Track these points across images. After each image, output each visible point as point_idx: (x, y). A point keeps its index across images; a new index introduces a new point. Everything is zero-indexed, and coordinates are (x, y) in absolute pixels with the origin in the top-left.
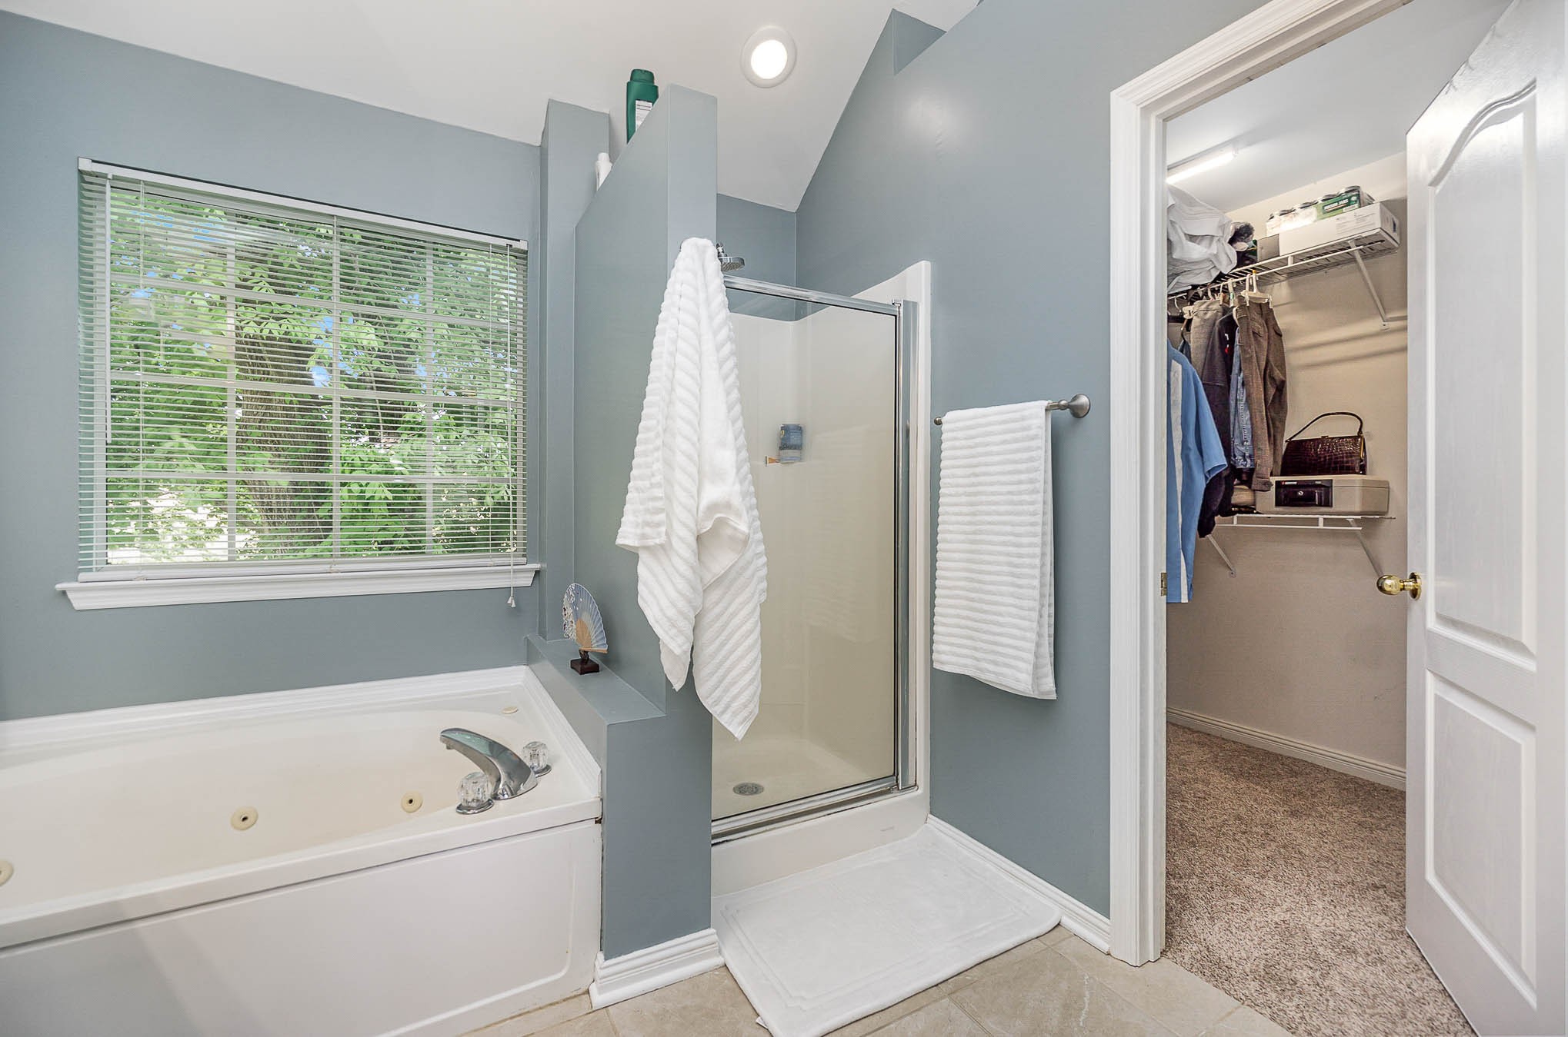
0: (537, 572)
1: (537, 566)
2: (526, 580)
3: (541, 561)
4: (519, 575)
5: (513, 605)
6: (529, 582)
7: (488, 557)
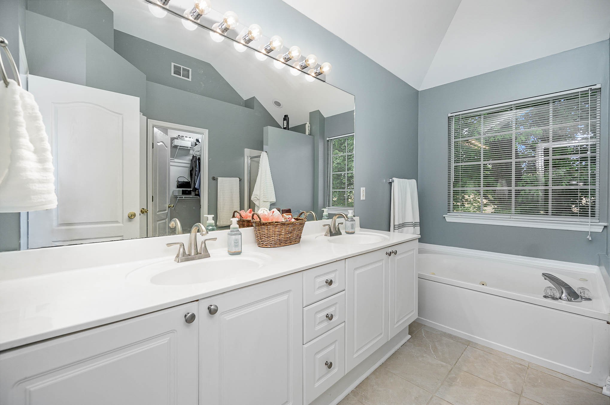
0: (605, 227)
1: (606, 224)
2: (599, 229)
3: (607, 222)
4: (592, 227)
5: (590, 239)
6: (601, 230)
7: (577, 218)
